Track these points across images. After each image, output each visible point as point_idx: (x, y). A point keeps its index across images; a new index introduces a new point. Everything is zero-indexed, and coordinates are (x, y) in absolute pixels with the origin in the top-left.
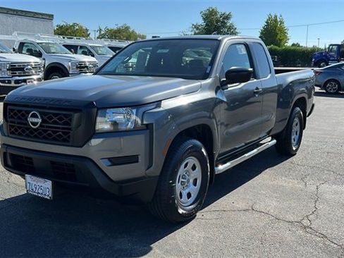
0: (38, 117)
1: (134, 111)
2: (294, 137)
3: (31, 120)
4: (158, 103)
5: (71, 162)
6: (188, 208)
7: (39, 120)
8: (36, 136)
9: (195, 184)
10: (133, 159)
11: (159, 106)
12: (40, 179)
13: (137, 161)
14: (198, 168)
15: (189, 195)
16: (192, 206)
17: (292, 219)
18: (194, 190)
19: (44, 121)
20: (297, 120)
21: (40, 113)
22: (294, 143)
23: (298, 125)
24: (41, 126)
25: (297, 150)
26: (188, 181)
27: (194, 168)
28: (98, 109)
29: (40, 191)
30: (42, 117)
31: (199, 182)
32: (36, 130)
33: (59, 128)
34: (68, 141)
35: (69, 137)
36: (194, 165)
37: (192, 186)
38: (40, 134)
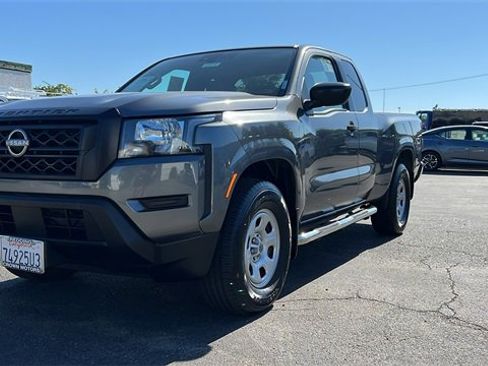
0: (23, 138)
1: (182, 124)
2: (400, 208)
3: (10, 143)
4: (218, 115)
5: (77, 206)
6: (262, 290)
7: (25, 143)
8: (18, 171)
9: (271, 255)
10: (179, 201)
11: (219, 119)
12: (25, 240)
13: (186, 205)
14: (275, 229)
15: (262, 272)
16: (268, 290)
17: (423, 308)
18: (270, 265)
19: (32, 144)
20: (402, 184)
21: (26, 131)
22: (399, 216)
23: (404, 191)
24: (27, 152)
25: (404, 226)
26: (261, 249)
27: (269, 229)
28: (124, 119)
29: (24, 261)
30: (29, 138)
31: (276, 252)
32: (18, 160)
33: (58, 153)
34: (73, 173)
35: (74, 166)
36: (269, 224)
37: (267, 258)
38: (26, 165)
